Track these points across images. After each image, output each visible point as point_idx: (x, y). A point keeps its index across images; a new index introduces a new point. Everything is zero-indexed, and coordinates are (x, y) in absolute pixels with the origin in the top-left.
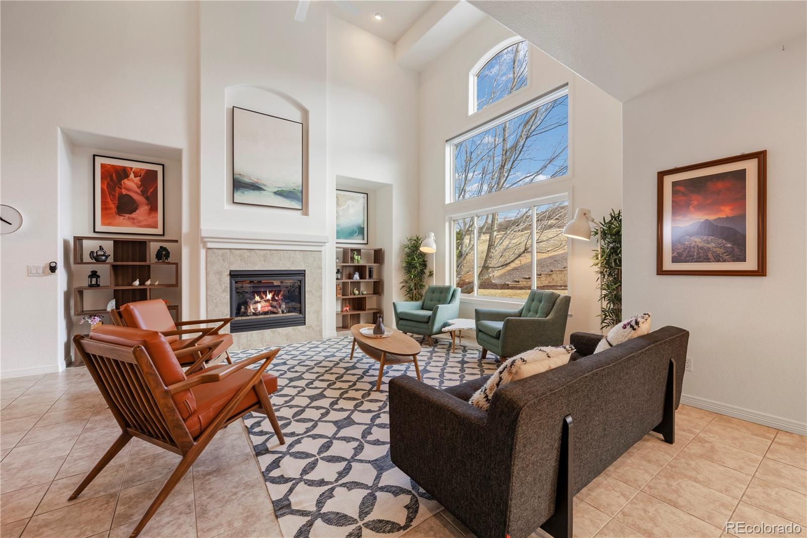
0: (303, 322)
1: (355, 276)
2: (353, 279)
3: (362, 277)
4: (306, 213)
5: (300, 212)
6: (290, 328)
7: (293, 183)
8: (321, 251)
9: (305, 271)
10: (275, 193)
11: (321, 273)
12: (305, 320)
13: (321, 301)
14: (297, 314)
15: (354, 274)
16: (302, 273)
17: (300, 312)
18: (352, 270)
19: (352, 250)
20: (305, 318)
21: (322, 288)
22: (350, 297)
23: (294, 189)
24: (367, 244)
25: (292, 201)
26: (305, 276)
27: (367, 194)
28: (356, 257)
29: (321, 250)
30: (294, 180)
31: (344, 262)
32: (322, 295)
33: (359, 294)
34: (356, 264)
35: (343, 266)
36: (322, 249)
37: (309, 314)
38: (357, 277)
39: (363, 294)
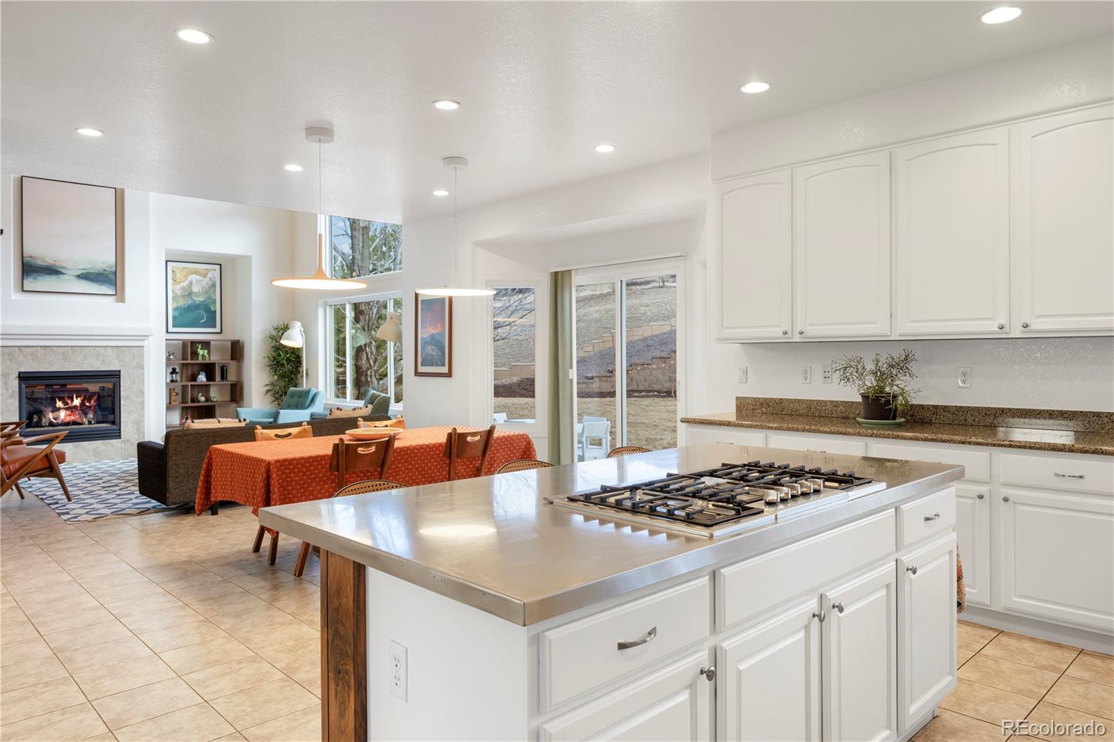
0: (117, 435)
1: (200, 377)
2: (196, 381)
3: (210, 377)
4: (121, 299)
5: (114, 297)
6: (99, 443)
7: (104, 263)
8: (143, 347)
9: (119, 371)
10: (79, 277)
11: (143, 374)
12: (120, 433)
13: (143, 408)
14: (109, 425)
15: (199, 374)
16: (115, 375)
17: (113, 423)
18: (196, 369)
19: (194, 343)
20: (120, 430)
21: (144, 393)
22: (190, 404)
23: (105, 270)
24: (221, 332)
25: (101, 285)
26: (119, 378)
27: (220, 265)
28: (201, 352)
29: (142, 345)
30: (104, 258)
31: (183, 359)
32: (144, 401)
33: (207, 401)
34: (200, 360)
35: (183, 364)
36: (145, 343)
37: (126, 425)
38: (202, 378)
39: (212, 401)
